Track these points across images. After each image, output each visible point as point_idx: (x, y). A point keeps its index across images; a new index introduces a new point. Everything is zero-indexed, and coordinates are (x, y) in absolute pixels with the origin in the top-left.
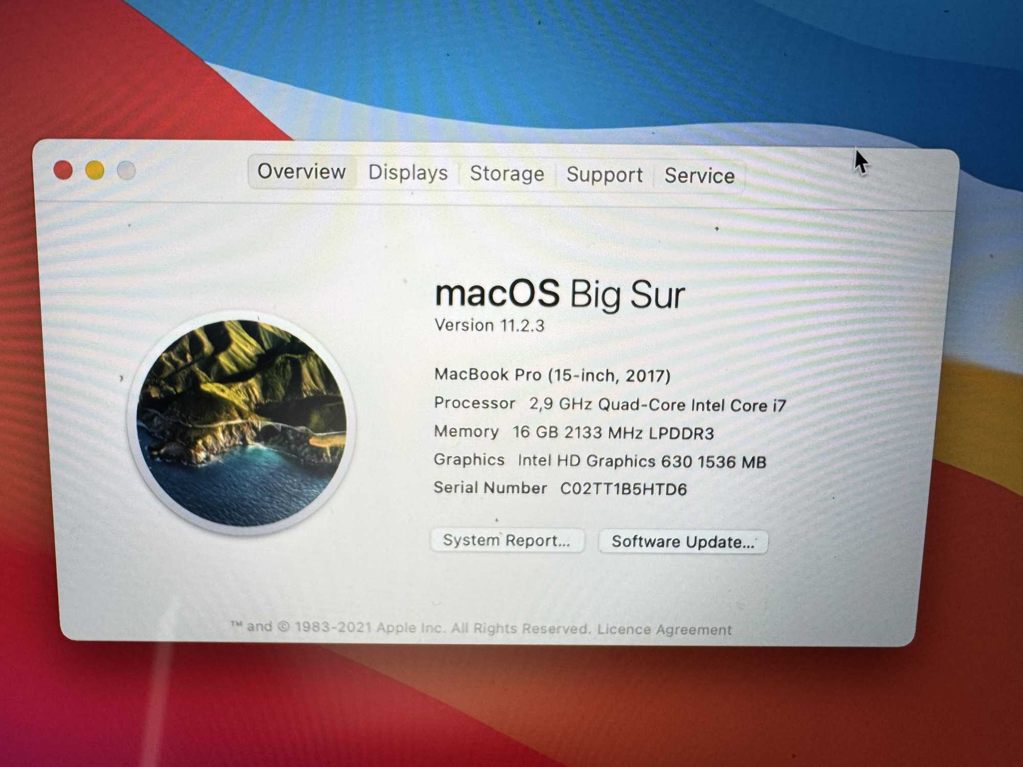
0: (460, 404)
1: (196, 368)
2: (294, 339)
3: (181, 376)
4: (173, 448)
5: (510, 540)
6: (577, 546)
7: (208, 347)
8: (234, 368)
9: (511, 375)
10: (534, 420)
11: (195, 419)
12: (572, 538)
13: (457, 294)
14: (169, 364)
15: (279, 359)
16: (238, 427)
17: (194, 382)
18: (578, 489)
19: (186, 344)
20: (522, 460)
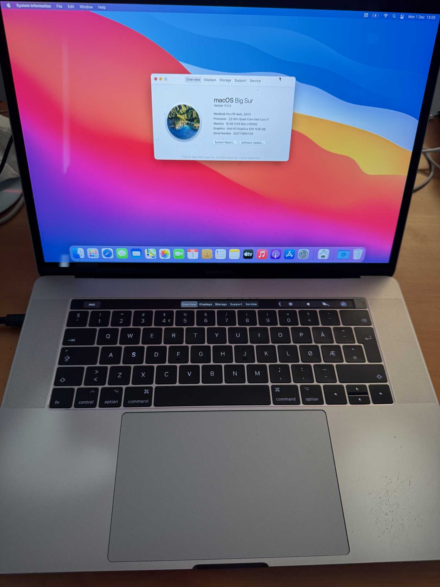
0: (218, 119)
1: (176, 112)
2: (192, 108)
3: (174, 114)
4: (173, 126)
5: (225, 142)
6: (236, 143)
7: (178, 109)
8: (182, 113)
9: (226, 114)
10: (229, 122)
11: (176, 121)
12: (235, 142)
13: (217, 100)
14: (172, 112)
15: (190, 111)
16: (183, 123)
17: (176, 115)
18: (236, 134)
19: (175, 109)
20: (227, 129)
